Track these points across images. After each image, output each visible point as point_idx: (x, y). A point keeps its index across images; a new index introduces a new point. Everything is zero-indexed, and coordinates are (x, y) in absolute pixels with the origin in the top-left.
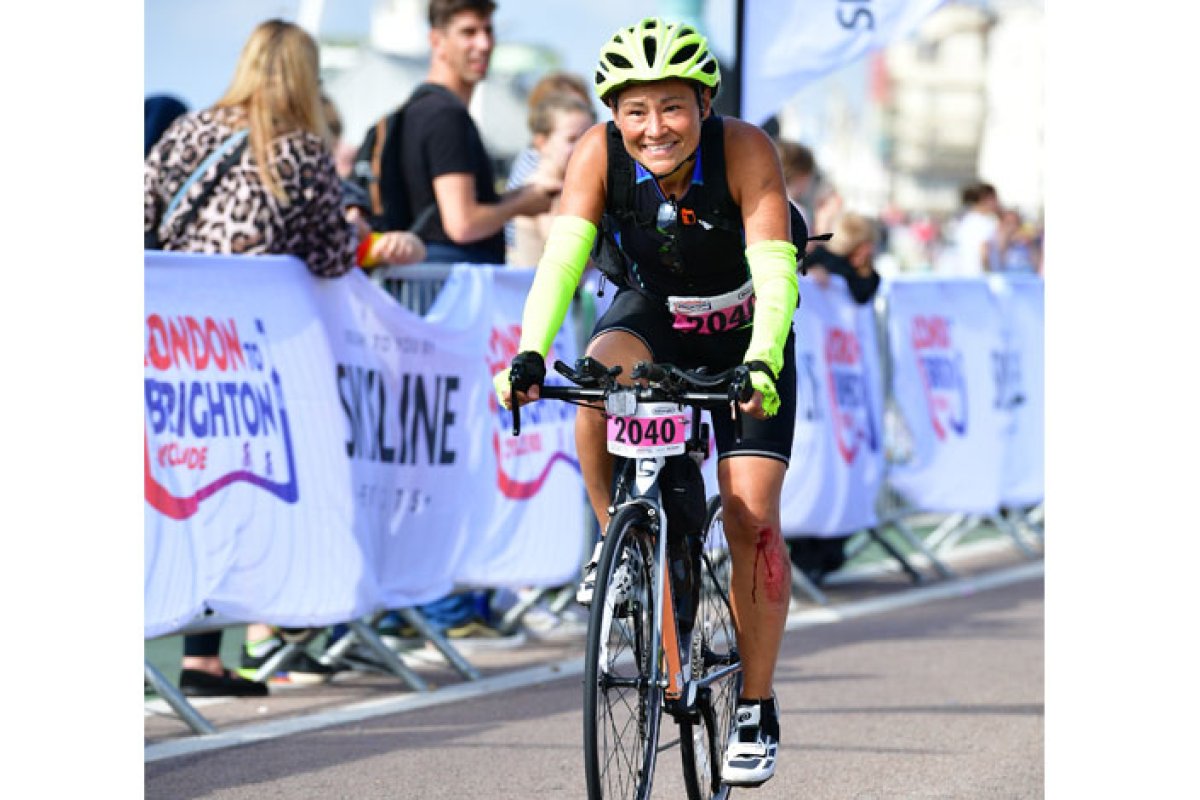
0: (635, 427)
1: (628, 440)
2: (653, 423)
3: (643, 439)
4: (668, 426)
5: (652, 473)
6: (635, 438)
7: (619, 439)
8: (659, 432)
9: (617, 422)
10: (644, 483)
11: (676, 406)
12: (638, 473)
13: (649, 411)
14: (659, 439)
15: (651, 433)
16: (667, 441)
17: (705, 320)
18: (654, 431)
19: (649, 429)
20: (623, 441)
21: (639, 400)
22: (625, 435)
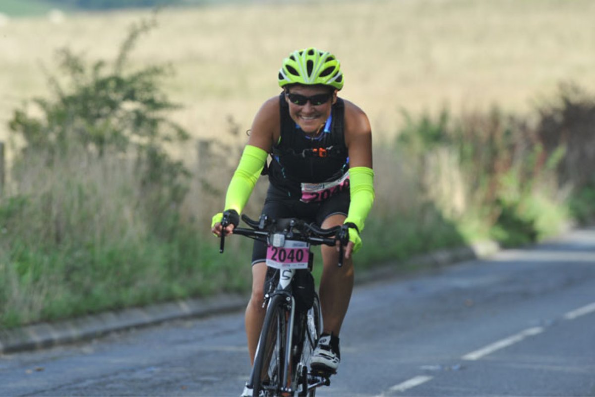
0: (282, 253)
1: (278, 259)
2: (292, 251)
3: (287, 259)
4: (300, 253)
5: (288, 278)
6: (282, 258)
7: (273, 258)
8: (295, 256)
9: (273, 250)
10: (283, 283)
11: (305, 243)
12: (281, 277)
13: (290, 245)
14: (295, 260)
15: (291, 256)
16: (299, 261)
17: (320, 195)
18: (293, 255)
19: (290, 254)
20: (275, 260)
21: (286, 238)
22: (277, 257)
